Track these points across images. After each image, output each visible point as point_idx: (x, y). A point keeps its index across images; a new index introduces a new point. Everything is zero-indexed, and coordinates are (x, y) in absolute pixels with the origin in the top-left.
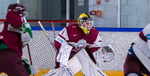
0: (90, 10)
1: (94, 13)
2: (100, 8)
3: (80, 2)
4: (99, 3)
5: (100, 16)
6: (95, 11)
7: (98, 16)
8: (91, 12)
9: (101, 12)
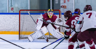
0: (61, 5)
1: (62, 7)
2: (65, 4)
3: (56, 2)
4: (65, 2)
5: (65, 8)
6: (63, 6)
7: (64, 8)
8: (61, 6)
9: (65, 6)
